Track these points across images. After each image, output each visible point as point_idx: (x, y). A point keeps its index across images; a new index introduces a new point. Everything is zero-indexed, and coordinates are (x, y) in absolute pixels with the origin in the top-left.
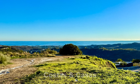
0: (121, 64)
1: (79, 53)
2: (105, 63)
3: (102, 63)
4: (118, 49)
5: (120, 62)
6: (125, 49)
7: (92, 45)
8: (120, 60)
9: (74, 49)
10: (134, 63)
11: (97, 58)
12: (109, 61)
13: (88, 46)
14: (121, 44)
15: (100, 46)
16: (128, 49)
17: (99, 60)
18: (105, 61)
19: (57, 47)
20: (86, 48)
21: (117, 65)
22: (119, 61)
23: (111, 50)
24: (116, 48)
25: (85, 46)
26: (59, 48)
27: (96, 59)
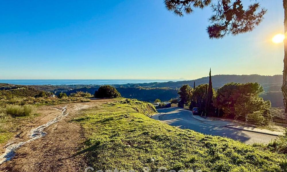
0: (160, 105)
1: (117, 95)
2: (145, 106)
3: (143, 107)
4: (154, 88)
5: (158, 103)
6: (161, 88)
7: (129, 84)
8: (159, 100)
9: (112, 91)
10: (172, 103)
11: (137, 101)
12: (150, 104)
13: (124, 85)
14: (157, 83)
15: (137, 85)
16: (164, 88)
17: (140, 103)
18: (145, 104)
19: (87, 85)
20: (121, 87)
21: (156, 106)
22: (157, 101)
23: (148, 89)
24: (153, 87)
25: (120, 85)
26: (90, 87)
27: (137, 103)
